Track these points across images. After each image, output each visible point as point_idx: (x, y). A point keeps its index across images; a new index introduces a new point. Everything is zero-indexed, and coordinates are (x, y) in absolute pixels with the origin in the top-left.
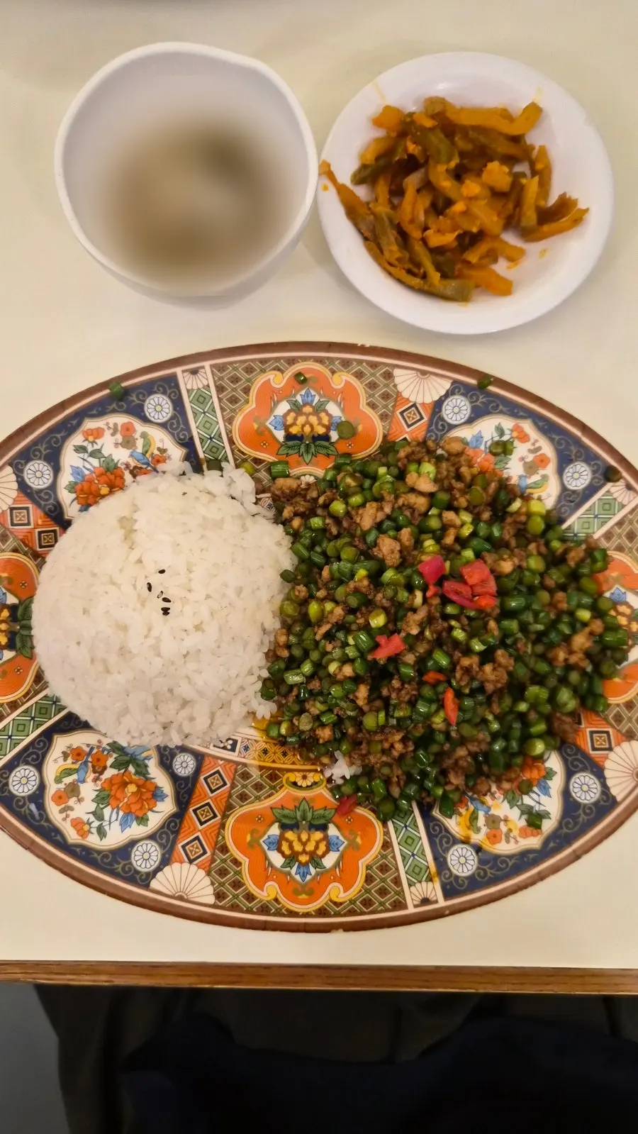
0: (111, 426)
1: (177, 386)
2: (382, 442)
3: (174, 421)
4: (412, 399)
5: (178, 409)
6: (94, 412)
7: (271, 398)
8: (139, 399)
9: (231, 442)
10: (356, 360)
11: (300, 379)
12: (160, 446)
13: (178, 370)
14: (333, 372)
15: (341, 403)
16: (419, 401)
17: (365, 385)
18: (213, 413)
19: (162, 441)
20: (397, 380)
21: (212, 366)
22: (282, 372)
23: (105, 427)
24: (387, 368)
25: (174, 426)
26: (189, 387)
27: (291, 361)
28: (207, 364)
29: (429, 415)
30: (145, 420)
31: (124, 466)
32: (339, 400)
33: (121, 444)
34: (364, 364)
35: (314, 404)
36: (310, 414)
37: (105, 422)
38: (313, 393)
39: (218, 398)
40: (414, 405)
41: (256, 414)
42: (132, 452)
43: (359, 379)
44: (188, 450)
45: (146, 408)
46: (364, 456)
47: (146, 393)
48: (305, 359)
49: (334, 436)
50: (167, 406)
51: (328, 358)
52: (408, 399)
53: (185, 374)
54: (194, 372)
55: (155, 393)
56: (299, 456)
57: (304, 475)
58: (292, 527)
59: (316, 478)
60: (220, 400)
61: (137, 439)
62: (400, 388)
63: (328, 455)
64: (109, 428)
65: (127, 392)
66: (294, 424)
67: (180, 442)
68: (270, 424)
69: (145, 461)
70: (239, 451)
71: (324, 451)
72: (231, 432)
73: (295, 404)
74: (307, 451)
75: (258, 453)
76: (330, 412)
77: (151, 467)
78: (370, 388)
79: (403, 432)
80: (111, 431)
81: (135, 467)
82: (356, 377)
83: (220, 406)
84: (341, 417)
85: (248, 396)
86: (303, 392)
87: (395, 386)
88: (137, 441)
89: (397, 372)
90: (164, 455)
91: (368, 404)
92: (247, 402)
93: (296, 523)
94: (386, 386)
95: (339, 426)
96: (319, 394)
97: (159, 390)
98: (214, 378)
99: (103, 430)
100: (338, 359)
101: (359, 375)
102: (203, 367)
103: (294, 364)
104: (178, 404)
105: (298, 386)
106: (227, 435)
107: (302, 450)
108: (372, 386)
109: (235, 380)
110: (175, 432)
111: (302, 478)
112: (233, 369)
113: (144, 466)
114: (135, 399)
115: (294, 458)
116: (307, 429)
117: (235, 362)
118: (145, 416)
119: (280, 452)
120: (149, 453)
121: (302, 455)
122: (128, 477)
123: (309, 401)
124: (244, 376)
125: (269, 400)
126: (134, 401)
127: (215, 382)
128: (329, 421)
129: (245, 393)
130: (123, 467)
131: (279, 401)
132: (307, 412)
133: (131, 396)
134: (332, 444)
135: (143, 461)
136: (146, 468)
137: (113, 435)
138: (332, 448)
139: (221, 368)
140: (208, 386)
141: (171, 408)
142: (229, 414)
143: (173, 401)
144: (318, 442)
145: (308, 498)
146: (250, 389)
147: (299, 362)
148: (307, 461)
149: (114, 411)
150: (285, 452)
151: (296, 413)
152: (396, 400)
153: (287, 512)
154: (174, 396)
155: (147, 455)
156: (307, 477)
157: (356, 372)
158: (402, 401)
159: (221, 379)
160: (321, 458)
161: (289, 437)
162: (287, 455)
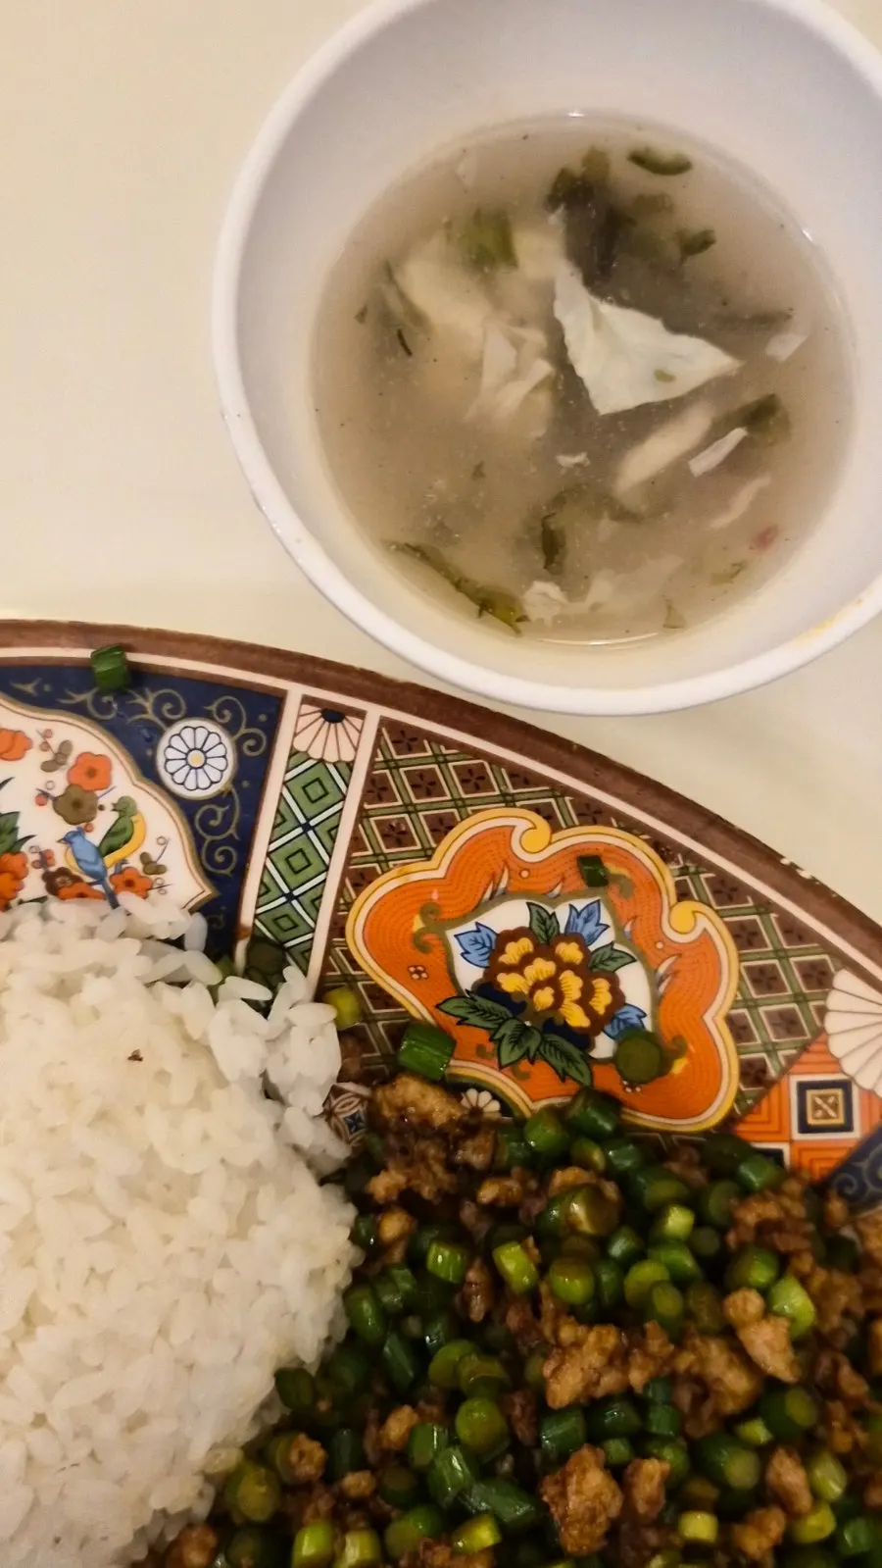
0: (55, 743)
1: (272, 729)
2: (716, 1127)
3: (220, 811)
4: (850, 1067)
5: (245, 784)
6: (29, 688)
7: (493, 876)
8: (158, 711)
9: (338, 928)
10: (755, 894)
11: (592, 870)
12: (154, 852)
13: (295, 691)
14: (683, 895)
15: (661, 981)
16: (865, 1080)
17: (749, 969)
18: (326, 839)
19: (163, 842)
20: (834, 1001)
21: (385, 722)
22: (555, 828)
23: (38, 740)
24: (826, 957)
25: (213, 823)
26: (301, 744)
27: (592, 813)
28: (375, 712)
29: (867, 1130)
30: (148, 771)
31: (36, 857)
32: (662, 970)
33: (55, 800)
34: (773, 916)
35: (592, 948)
36: (571, 966)
37: (43, 726)
38: (605, 918)
39: (361, 809)
40: (846, 1086)
41: (435, 896)
42: (75, 834)
43: (740, 947)
44: (217, 894)
45: (164, 743)
46: (655, 1126)
47: (184, 706)
48: (631, 826)
49: (604, 1046)
50: (220, 763)
51: (689, 854)
52: (837, 1062)
53: (307, 708)
54: (333, 715)
55: (208, 716)
56: (491, 1040)
57: (480, 1089)
58: (376, 1228)
59: (506, 1108)
60: (362, 815)
61: (101, 808)
62: (832, 1023)
63: (563, 1076)
64: (45, 747)
65: (140, 677)
66: (518, 968)
67: (210, 869)
68: (456, 936)
69: (98, 868)
70: (347, 954)
71: (560, 1064)
72: (349, 905)
73: (543, 922)
74: (516, 1041)
75: (389, 979)
76: (624, 987)
77: (106, 887)
78: (755, 982)
79: (781, 1133)
80: (48, 756)
81: (63, 872)
82: (736, 937)
83: (355, 830)
84: (645, 1015)
85: (438, 841)
86: (580, 904)
87: (822, 1011)
88: (100, 814)
89: (844, 979)
90: (153, 877)
91: (730, 1020)
92: (427, 854)
93: (393, 1226)
94: (800, 998)
95: (630, 1034)
96: (619, 930)
97: (222, 716)
98: (374, 755)
99: (27, 744)
100: (711, 867)
101: (745, 936)
102: (361, 714)
103: (595, 822)
104: (251, 773)
105: (576, 882)
106: (337, 908)
107: (507, 1029)
108: (764, 979)
109: (426, 784)
110: (209, 838)
111: (472, 1093)
112: (435, 756)
113: (88, 879)
114: (148, 705)
115: (473, 1036)
116: (544, 998)
117: (449, 743)
118: (152, 762)
119: (446, 1007)
120: (117, 855)
121: (500, 1040)
122: (33, 885)
123: (585, 934)
124: (452, 787)
125: (487, 879)
126: (143, 711)
127: (372, 764)
128: (608, 1008)
129: (433, 831)
130: (34, 857)
131: (507, 895)
132: (566, 959)
133: (145, 697)
134: (590, 1061)
135: (86, 866)
136: (91, 884)
137: (48, 767)
138: (583, 1067)
139: (405, 738)
140: (350, 766)
141: (228, 774)
142: (365, 860)
143: (241, 759)
144: (555, 1038)
145: (460, 1156)
146: (451, 828)
147: (610, 825)
148: (505, 1061)
149: (79, 710)
150: (462, 1012)
151: (536, 946)
152: (804, 1048)
153: (382, 1185)
154: (251, 748)
155: (109, 860)
156: (485, 1097)
157: (742, 925)
158: (823, 1058)
159: (392, 765)
160: (542, 1072)
161: (487, 988)
162: (462, 1021)
